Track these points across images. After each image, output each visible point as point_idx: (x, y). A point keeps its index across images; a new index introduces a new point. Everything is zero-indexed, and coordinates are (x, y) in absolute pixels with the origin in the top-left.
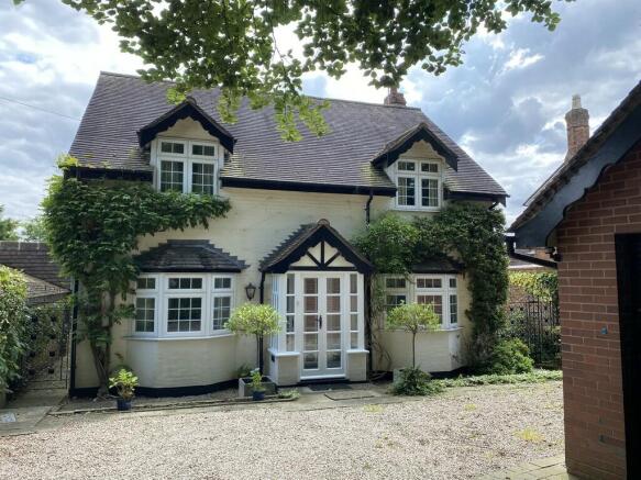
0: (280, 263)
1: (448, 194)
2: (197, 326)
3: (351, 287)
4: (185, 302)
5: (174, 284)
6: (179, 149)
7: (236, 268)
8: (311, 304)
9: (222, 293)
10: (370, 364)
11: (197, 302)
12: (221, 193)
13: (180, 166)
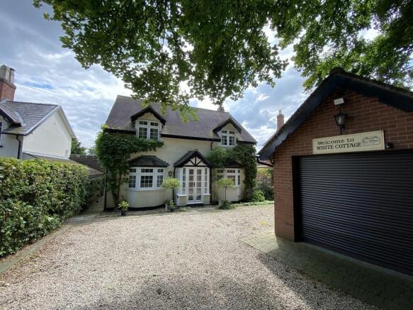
0: (181, 164)
1: (238, 142)
2: (151, 186)
3: (205, 172)
4: (147, 177)
5: (143, 171)
6: (146, 123)
7: (165, 165)
8: (191, 178)
9: (160, 174)
10: (211, 199)
11: (151, 177)
12: (161, 140)
13: (146, 129)
